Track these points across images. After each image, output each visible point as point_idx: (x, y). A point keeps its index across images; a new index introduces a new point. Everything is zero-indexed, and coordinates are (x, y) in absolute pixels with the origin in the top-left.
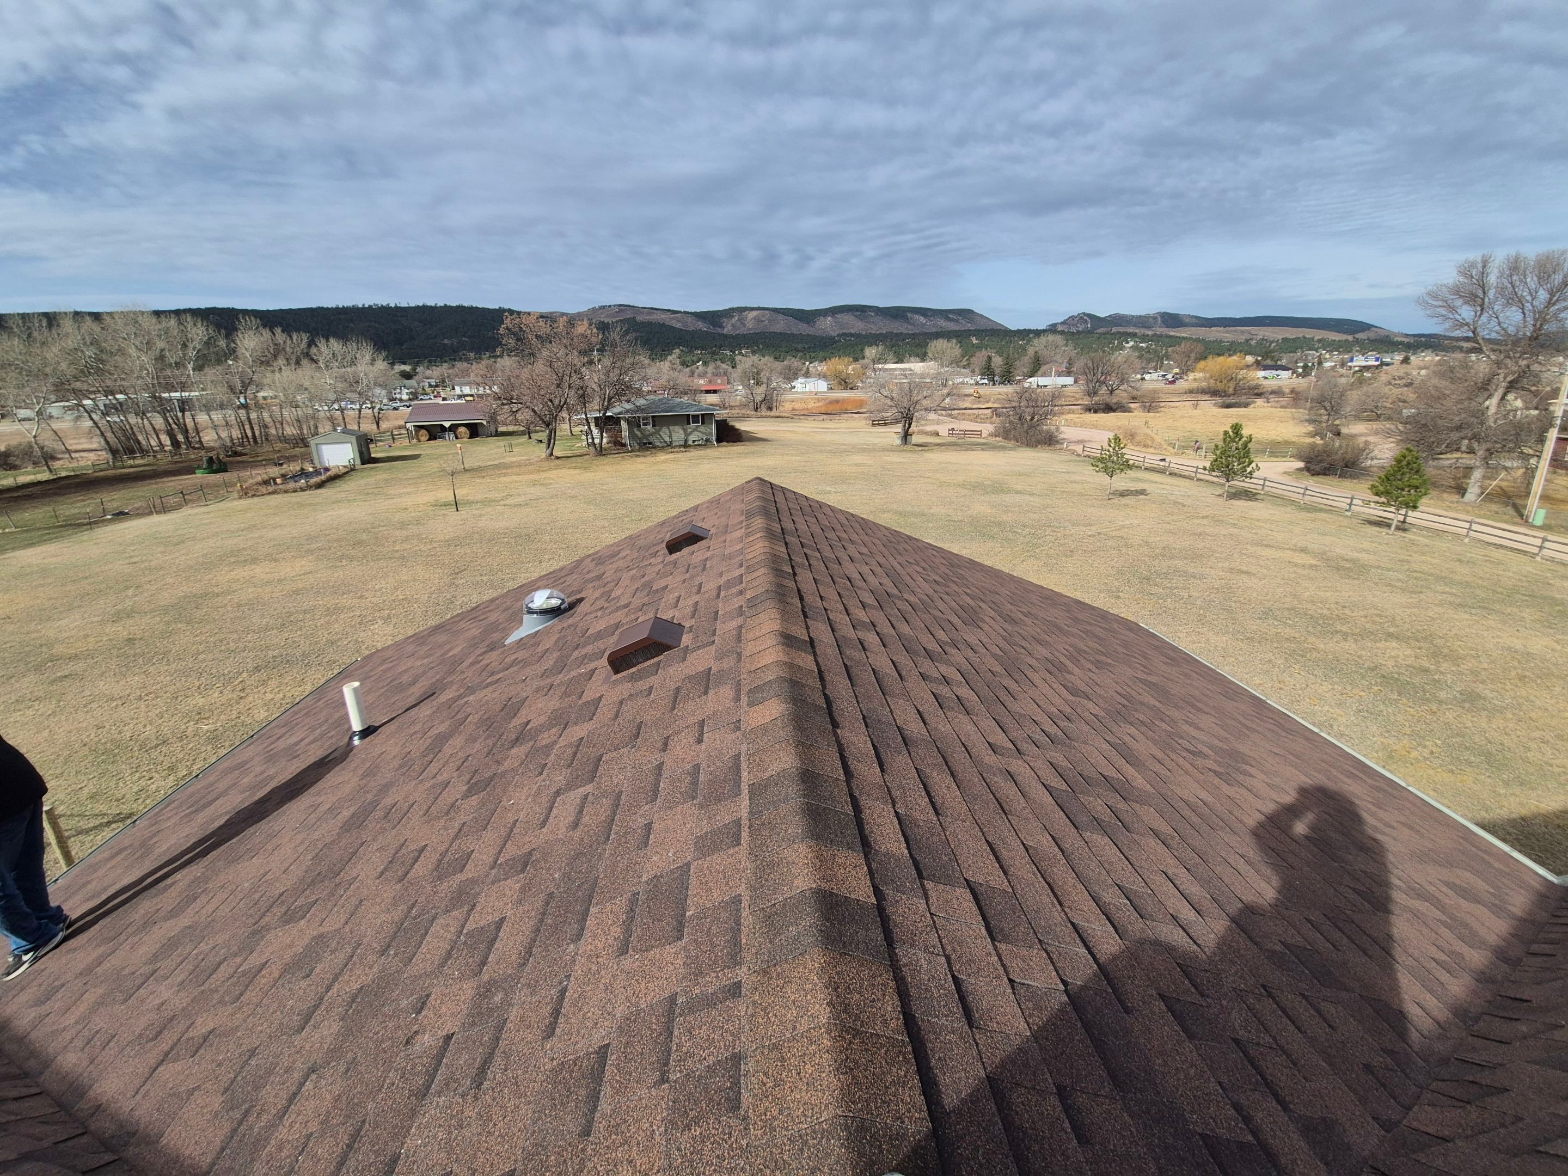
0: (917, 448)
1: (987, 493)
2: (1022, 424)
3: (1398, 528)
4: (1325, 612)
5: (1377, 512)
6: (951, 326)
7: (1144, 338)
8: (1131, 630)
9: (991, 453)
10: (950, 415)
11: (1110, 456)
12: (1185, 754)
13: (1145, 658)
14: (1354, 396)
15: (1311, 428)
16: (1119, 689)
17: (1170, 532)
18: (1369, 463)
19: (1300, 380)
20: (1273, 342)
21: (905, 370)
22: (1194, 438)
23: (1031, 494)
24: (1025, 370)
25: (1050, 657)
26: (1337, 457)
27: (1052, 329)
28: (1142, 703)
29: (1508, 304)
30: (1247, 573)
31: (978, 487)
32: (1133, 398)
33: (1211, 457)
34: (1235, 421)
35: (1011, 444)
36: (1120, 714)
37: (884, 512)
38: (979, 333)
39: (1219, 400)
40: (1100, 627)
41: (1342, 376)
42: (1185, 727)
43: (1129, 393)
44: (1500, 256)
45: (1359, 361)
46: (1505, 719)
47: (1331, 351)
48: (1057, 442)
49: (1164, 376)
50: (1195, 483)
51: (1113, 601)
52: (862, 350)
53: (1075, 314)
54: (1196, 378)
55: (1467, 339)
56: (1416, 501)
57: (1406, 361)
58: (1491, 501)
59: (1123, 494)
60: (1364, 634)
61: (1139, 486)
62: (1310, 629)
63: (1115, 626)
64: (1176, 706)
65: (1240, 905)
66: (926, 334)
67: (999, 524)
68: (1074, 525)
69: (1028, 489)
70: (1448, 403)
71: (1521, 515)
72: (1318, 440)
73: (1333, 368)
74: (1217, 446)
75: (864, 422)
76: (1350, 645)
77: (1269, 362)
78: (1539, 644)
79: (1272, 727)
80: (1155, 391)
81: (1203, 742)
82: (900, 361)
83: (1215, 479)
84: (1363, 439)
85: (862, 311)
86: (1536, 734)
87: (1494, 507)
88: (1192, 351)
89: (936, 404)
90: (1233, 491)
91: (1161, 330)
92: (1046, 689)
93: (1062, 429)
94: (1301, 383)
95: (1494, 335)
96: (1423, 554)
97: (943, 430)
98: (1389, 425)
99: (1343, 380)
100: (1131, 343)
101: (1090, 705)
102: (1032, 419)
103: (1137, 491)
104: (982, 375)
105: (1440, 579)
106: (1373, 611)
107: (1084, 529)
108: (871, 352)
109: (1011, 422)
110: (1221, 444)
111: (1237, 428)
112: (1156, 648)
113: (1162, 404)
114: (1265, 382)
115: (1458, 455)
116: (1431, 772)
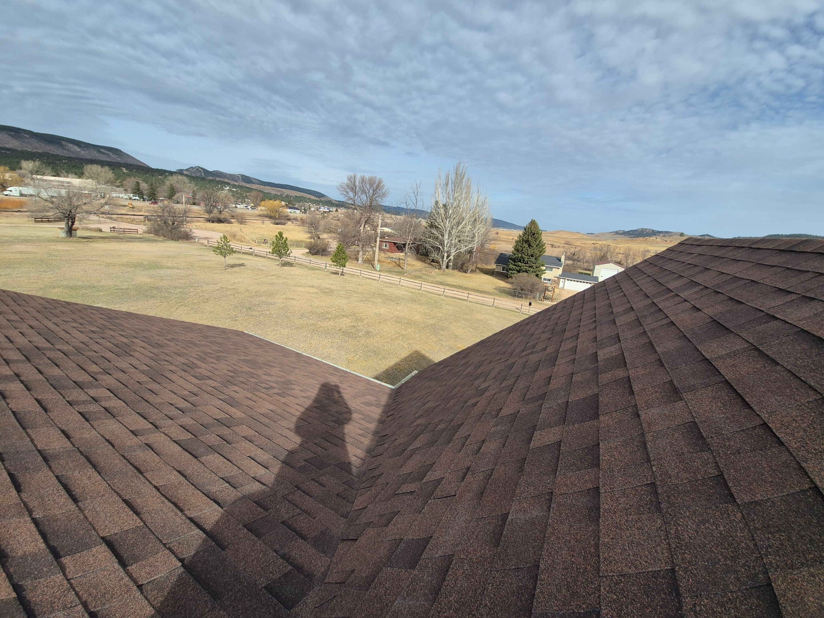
0: (82, 240)
1: (146, 269)
2: (167, 227)
3: (341, 275)
4: (322, 311)
5: (334, 269)
6: (103, 158)
7: (234, 186)
8: (238, 335)
9: (147, 244)
10: (109, 218)
11: (223, 246)
12: (263, 390)
13: (245, 348)
14: (322, 223)
15: (309, 235)
16: (230, 368)
17: (258, 284)
18: (330, 250)
19: (303, 215)
20: (291, 197)
21: (62, 182)
22: (264, 238)
23: (178, 269)
24: (165, 194)
25: (185, 361)
26: (319, 247)
27: (180, 172)
28: (242, 372)
29: (362, 193)
30: (293, 299)
31: (138, 266)
32: (233, 217)
33: (272, 247)
34: (279, 231)
35: (161, 238)
36: (228, 383)
37: (54, 288)
38: (128, 166)
39: (273, 221)
40: (221, 338)
41: (317, 214)
42: (265, 377)
43: (230, 214)
44: (359, 176)
45: (322, 209)
46: (378, 338)
47: (313, 204)
48: (192, 238)
49: (246, 207)
50: (267, 259)
51: (233, 323)
52: (18, 163)
53: (194, 166)
54: (261, 209)
55: (352, 204)
56: (345, 264)
57: (337, 210)
58: (366, 263)
59: (233, 266)
60: (336, 317)
61: (240, 262)
62: (318, 319)
63: (230, 335)
64: (260, 368)
65: (287, 453)
66: (81, 159)
67: (157, 288)
68: (207, 284)
69: (175, 265)
70: (350, 227)
71: (374, 267)
72: (312, 240)
73: (314, 211)
74: (273, 242)
75: (26, 219)
76: (331, 323)
77: (291, 205)
78: (383, 310)
79: (304, 364)
80: (243, 214)
81: (272, 382)
82: (58, 175)
83: (275, 258)
84: (327, 240)
85: (15, 132)
86: (386, 340)
87: (366, 265)
88: (258, 196)
89: (96, 209)
90: (283, 262)
91: (242, 183)
92: (181, 382)
93: (194, 230)
94: (304, 216)
95: (359, 204)
96: (349, 283)
97: (106, 227)
98: (334, 235)
99: (318, 216)
100: (228, 188)
101: (211, 382)
102: (173, 224)
103: (240, 264)
104: (134, 193)
105: (355, 292)
106: (337, 308)
107: (213, 286)
108: (27, 165)
109: (158, 225)
110: (275, 241)
111: (281, 234)
112: (252, 342)
113: (247, 221)
114: (290, 214)
115: (354, 247)
116: (361, 363)
